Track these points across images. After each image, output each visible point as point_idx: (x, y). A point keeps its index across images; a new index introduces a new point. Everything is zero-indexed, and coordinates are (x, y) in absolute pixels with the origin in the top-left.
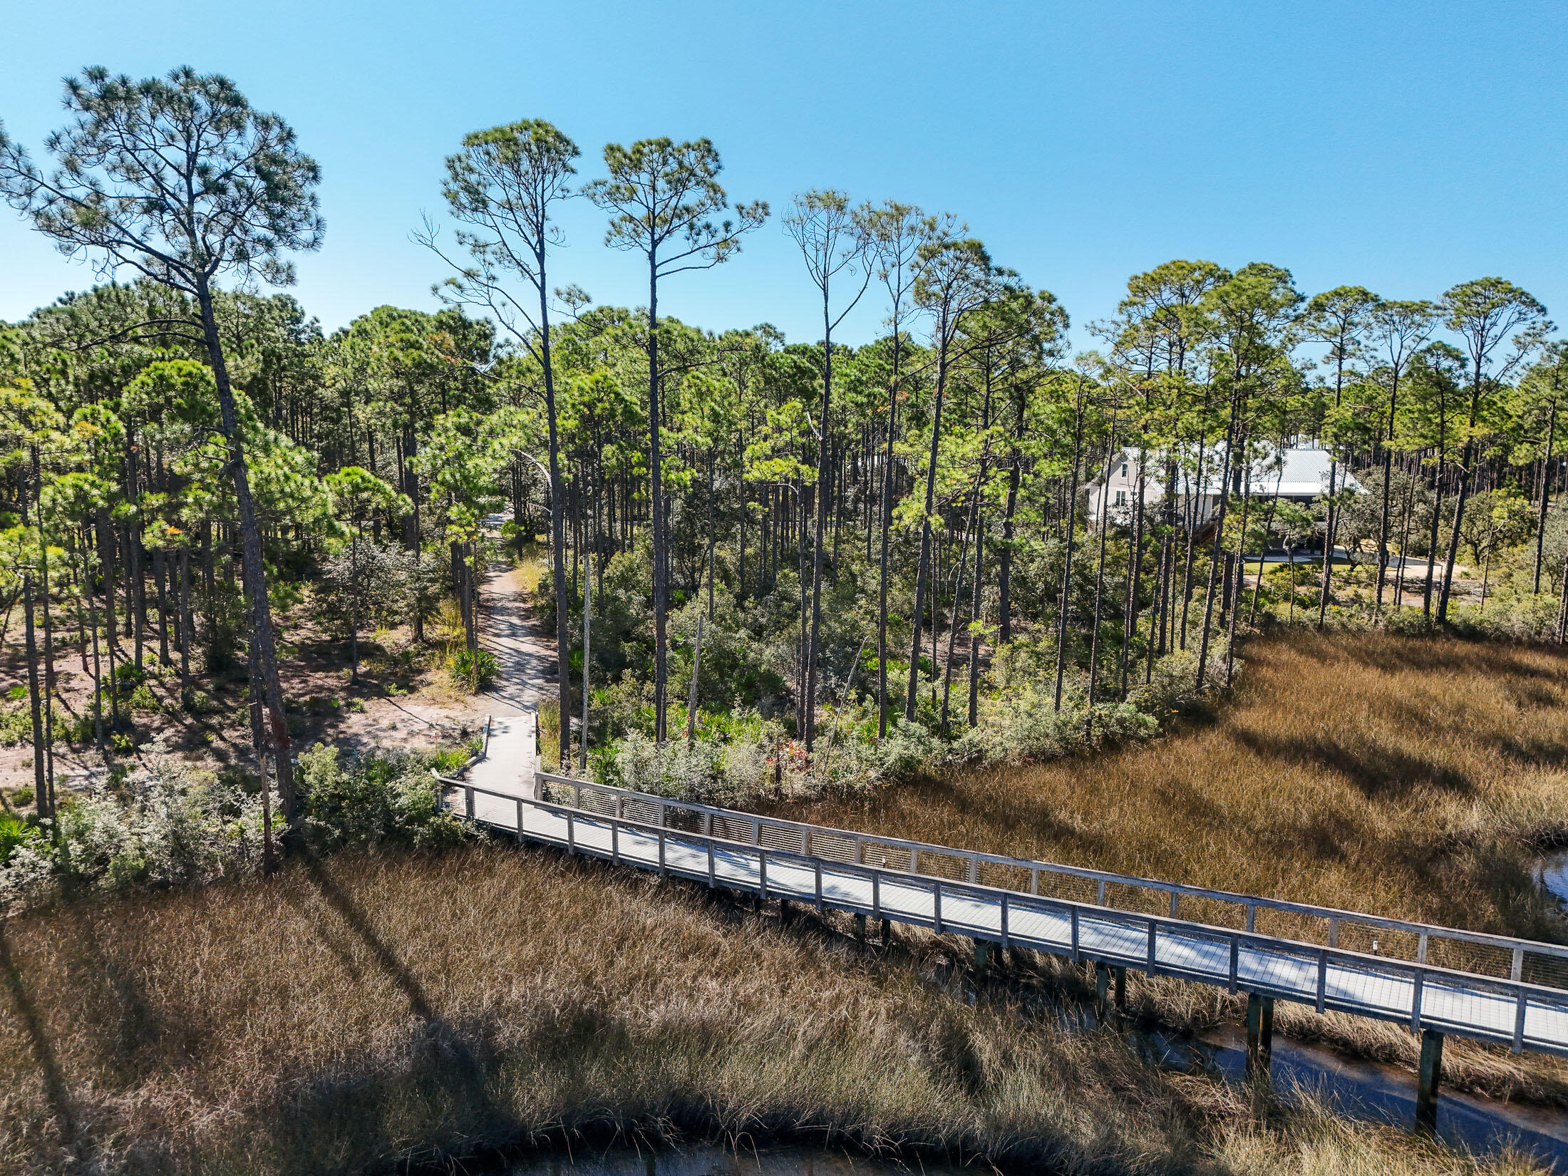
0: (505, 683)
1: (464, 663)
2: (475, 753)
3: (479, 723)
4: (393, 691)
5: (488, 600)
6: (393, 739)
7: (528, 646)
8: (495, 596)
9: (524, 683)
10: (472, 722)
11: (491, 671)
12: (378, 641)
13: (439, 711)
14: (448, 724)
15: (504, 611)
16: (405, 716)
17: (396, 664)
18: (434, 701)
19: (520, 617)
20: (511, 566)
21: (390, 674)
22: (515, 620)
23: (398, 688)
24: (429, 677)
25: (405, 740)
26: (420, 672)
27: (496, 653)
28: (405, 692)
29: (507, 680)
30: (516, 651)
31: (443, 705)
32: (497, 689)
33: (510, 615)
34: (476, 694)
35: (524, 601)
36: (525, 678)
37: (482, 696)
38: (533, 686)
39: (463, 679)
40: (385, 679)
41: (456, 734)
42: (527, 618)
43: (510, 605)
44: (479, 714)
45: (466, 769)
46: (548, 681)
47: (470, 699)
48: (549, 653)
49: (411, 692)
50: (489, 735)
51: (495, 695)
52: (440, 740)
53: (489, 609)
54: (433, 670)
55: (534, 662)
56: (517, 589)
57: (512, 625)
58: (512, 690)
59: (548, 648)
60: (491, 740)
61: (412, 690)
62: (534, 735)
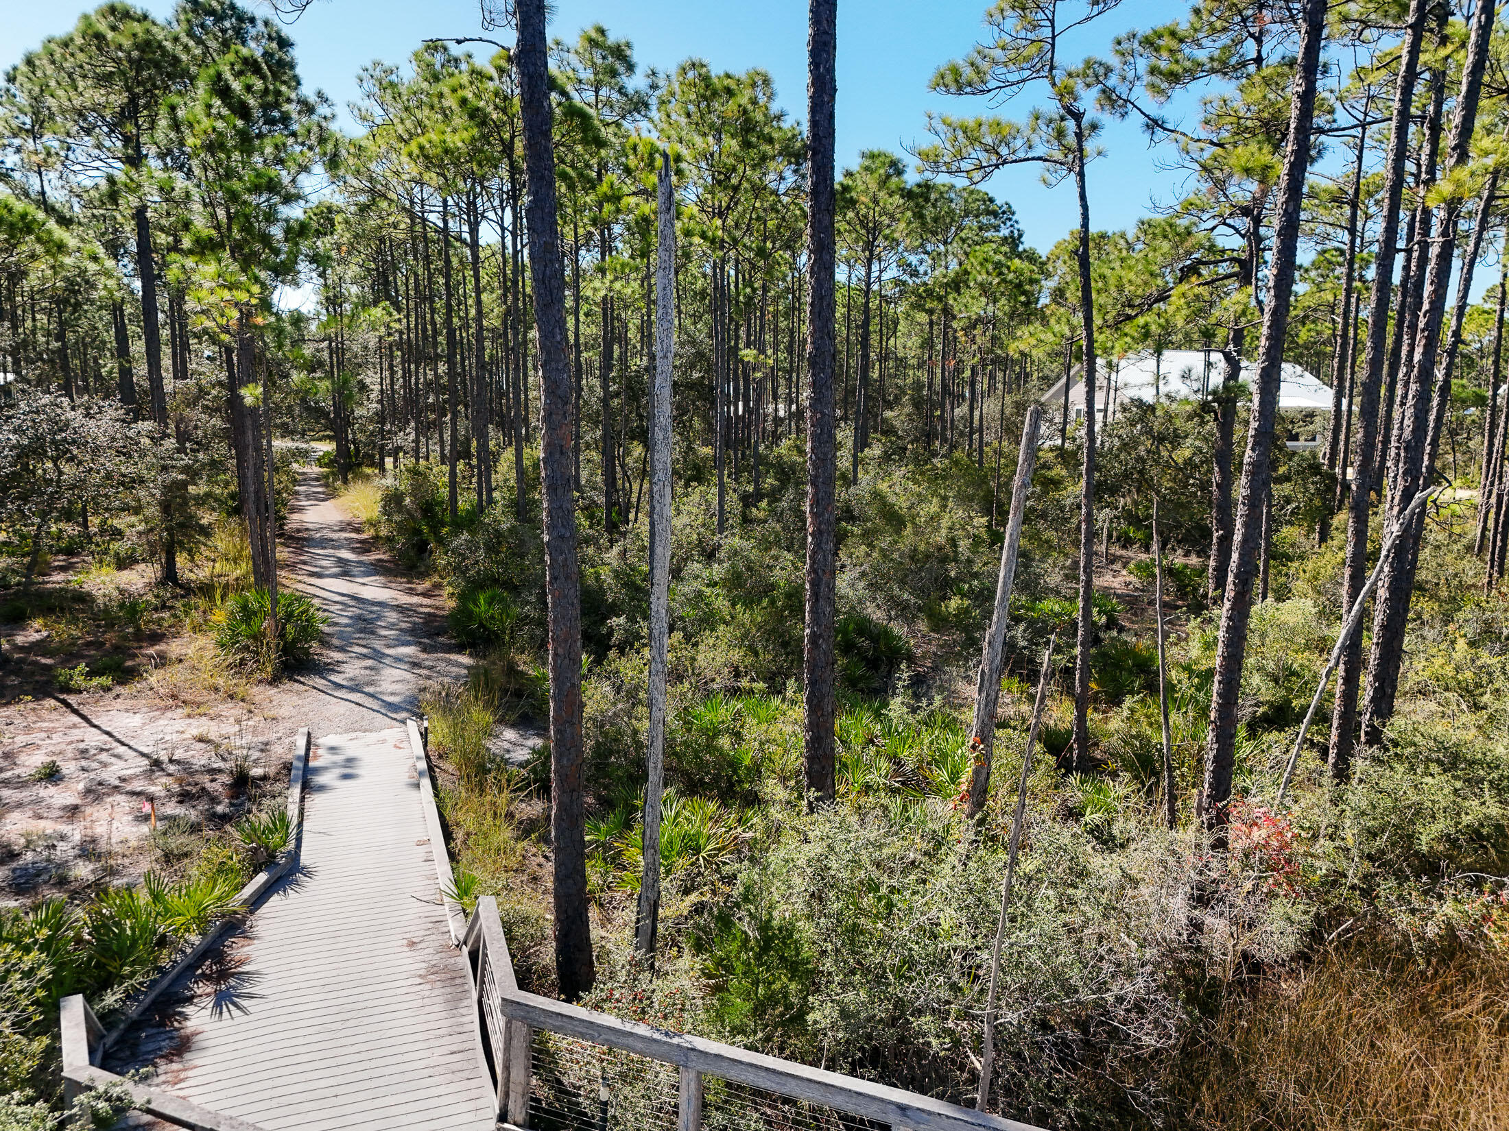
0: (337, 656)
1: (247, 614)
2: (261, 859)
3: (279, 752)
4: (78, 680)
5: (299, 531)
6: (38, 810)
7: (374, 590)
8: (309, 526)
9: (378, 656)
10: (265, 747)
11: (308, 630)
12: (86, 588)
13: (180, 724)
14: (200, 757)
15: (324, 543)
16: (93, 738)
17: (110, 626)
18: (175, 698)
19: (353, 550)
20: (331, 495)
21: (88, 644)
22: (345, 554)
23: (90, 675)
24: (174, 648)
25: (73, 812)
26: (156, 638)
27: (316, 602)
28: (106, 680)
29: (341, 649)
30: (353, 598)
31: (193, 707)
32: (321, 669)
33: (339, 548)
34: (274, 681)
35: (358, 531)
36: (378, 645)
37: (288, 685)
38: (398, 659)
39: (246, 648)
40: (70, 655)
41: (217, 786)
42: (366, 551)
43: (335, 536)
44: (282, 728)
45: (234, 926)
46: (425, 649)
47: (261, 693)
48: (415, 600)
49: (122, 683)
50: (307, 787)
51: (319, 682)
52: (172, 809)
53: (301, 541)
54: (187, 632)
55: (392, 616)
56: (347, 517)
57: (341, 561)
58: (353, 669)
59: (411, 592)
60: (316, 802)
61: (125, 675)
62: (426, 782)
